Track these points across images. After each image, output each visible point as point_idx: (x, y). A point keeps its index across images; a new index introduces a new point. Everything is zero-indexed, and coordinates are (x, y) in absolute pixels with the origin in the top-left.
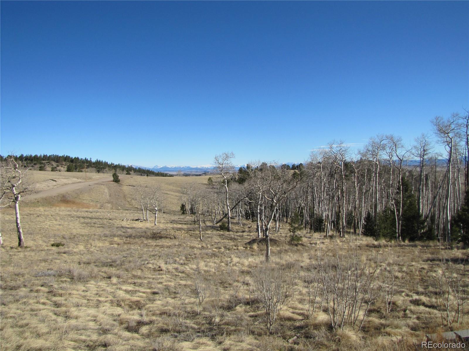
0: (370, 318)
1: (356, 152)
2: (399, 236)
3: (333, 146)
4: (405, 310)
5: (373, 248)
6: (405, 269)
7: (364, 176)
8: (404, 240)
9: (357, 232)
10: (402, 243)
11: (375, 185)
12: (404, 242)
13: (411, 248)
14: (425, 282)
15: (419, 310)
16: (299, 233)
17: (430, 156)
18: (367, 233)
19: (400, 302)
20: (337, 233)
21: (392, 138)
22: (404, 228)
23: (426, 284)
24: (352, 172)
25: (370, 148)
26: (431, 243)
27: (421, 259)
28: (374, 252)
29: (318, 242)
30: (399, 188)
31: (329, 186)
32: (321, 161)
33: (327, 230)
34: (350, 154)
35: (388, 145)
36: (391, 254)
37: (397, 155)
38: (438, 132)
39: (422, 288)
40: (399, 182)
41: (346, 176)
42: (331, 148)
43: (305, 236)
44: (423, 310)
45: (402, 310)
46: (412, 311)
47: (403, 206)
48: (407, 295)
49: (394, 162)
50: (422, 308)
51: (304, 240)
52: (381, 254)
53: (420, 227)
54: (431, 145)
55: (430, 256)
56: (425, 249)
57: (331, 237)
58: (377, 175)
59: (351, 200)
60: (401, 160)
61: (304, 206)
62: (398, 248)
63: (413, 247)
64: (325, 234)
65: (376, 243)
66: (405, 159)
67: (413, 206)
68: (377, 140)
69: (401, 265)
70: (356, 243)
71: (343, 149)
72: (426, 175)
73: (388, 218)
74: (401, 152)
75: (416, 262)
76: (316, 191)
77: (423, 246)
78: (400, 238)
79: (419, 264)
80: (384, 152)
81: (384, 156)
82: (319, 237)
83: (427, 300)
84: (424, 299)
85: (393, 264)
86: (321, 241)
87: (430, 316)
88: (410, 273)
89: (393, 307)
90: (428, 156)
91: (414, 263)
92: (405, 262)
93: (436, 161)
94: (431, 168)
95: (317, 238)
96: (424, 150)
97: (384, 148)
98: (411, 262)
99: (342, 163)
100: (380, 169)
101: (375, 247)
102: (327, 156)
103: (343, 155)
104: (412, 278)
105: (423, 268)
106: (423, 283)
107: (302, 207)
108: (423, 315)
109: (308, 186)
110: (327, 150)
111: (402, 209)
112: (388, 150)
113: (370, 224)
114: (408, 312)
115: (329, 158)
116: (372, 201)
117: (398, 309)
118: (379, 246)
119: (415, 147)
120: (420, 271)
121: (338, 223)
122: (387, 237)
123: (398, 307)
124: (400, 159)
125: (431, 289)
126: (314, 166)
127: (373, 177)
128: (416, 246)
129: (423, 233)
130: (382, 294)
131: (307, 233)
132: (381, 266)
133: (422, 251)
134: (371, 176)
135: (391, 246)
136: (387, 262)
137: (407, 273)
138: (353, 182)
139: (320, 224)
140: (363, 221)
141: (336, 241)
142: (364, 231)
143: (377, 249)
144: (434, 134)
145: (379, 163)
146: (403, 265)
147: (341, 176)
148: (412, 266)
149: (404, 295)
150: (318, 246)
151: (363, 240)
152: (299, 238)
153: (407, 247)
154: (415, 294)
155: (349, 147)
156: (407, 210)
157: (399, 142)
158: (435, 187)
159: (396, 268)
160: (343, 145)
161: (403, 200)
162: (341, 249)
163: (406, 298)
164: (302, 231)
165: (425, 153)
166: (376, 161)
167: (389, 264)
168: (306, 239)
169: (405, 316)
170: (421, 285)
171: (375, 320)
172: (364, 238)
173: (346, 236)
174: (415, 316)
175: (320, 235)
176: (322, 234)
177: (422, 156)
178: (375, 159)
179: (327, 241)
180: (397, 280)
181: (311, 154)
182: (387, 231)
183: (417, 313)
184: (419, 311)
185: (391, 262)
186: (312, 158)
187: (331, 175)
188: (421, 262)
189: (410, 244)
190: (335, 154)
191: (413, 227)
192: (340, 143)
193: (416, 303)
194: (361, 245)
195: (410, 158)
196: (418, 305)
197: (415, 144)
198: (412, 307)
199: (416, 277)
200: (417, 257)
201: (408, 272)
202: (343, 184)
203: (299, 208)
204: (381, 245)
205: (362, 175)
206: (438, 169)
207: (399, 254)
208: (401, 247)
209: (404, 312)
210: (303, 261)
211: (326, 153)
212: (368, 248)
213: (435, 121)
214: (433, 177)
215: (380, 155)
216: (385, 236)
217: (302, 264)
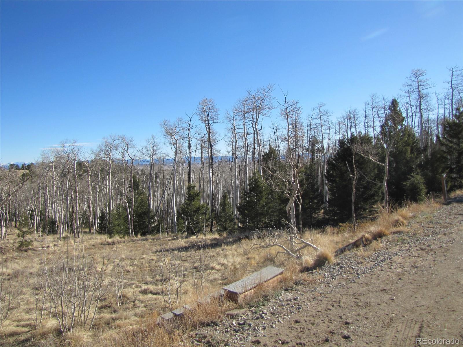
0: (102, 315)
1: (90, 152)
2: (132, 232)
3: (66, 145)
4: (134, 301)
5: (107, 246)
6: (136, 262)
7: (98, 175)
8: (136, 235)
9: (92, 231)
10: (135, 238)
11: (109, 184)
12: (137, 237)
13: (143, 242)
14: (153, 272)
15: (147, 298)
16: (30, 237)
17: (159, 155)
18: (102, 231)
19: (130, 295)
20: (72, 233)
21: (124, 139)
22: (136, 223)
23: (154, 274)
24: (86, 171)
25: (104, 148)
26: (161, 236)
27: (150, 252)
28: (108, 249)
29: (51, 245)
30: (131, 187)
31: (62, 186)
32: (52, 160)
33: (60, 231)
34: (83, 153)
35: (120, 144)
36: (125, 250)
37: (129, 155)
38: (166, 134)
39: (150, 278)
40: (131, 180)
41: (80, 175)
42: (64, 147)
43: (36, 240)
44: (151, 298)
45: (132, 301)
46: (140, 301)
47: (135, 203)
48: (137, 287)
49: (126, 162)
50: (150, 296)
51: (35, 244)
52: (114, 250)
53: (150, 222)
54: (159, 146)
55: (159, 248)
56: (155, 242)
57: (65, 238)
58: (110, 174)
59: (86, 200)
60: (133, 160)
61: (35, 209)
62: (131, 243)
63: (144, 241)
64: (58, 236)
65: (110, 240)
66: (137, 159)
67: (144, 203)
68: (110, 140)
69: (133, 259)
70: (90, 242)
71: (76, 148)
72: (156, 173)
73: (121, 215)
74: (132, 152)
75: (146, 254)
76: (48, 191)
77: (153, 239)
78: (134, 233)
79: (148, 256)
80: (116, 152)
81: (117, 155)
82: (52, 240)
83: (154, 288)
84: (152, 287)
85: (125, 259)
86: (54, 243)
87: (155, 302)
88: (141, 266)
89: (123, 299)
90: (157, 156)
91: (144, 256)
92: (137, 256)
93: (164, 160)
94: (160, 167)
95: (50, 241)
96: (153, 151)
97: (117, 148)
98: (142, 255)
99: (75, 162)
100: (113, 168)
101: (109, 244)
102: (59, 156)
103: (76, 154)
104: (142, 270)
105: (152, 260)
106: (152, 273)
107: (32, 209)
108: (150, 302)
109: (40, 187)
110: (60, 149)
111: (134, 206)
112: (121, 150)
113: (104, 222)
114: (137, 302)
115: (61, 158)
116: (106, 200)
117: (128, 301)
118: (113, 243)
119: (146, 147)
120: (149, 263)
121: (72, 224)
122: (121, 233)
123: (128, 299)
124: (131, 158)
125: (158, 277)
126: (45, 166)
127: (107, 176)
128: (147, 240)
129: (153, 227)
130: (114, 289)
131: (39, 236)
132: (113, 262)
133: (152, 244)
134: (104, 175)
135: (124, 242)
136: (120, 258)
137: (137, 266)
138: (87, 182)
139: (53, 226)
140: (98, 221)
141: (70, 242)
142: (99, 230)
143: (111, 246)
144: (162, 136)
145: (112, 162)
146: (135, 259)
147: (74, 175)
148: (143, 258)
149: (135, 287)
150: (51, 249)
151: (97, 239)
152: (29, 243)
153: (139, 242)
154: (144, 285)
155: (82, 147)
156: (138, 207)
157: (131, 143)
158: (163, 184)
159: (128, 262)
160: (76, 144)
161: (135, 197)
162: (75, 250)
163: (136, 289)
164: (33, 235)
165: (154, 153)
166: (109, 161)
167: (122, 260)
168: (37, 243)
169: (135, 306)
170: (149, 276)
171: (106, 315)
172: (99, 237)
173: (81, 236)
174: (143, 305)
175: (53, 238)
176: (55, 236)
177: (152, 156)
178: (108, 158)
179: (60, 243)
180: (129, 274)
181: (42, 153)
182: (120, 227)
183: (145, 301)
184: (147, 300)
185: (124, 257)
186: (44, 157)
187: (64, 175)
188: (151, 254)
189: (142, 238)
190: (67, 154)
191: (145, 222)
192: (73, 142)
193: (145, 292)
194: (96, 244)
195: (142, 157)
196: (146, 294)
197: (145, 144)
198: (141, 297)
199: (146, 269)
200: (147, 250)
201: (139, 265)
202: (76, 184)
203: (30, 210)
204: (115, 242)
205: (96, 174)
206: (166, 168)
207: (131, 249)
208: (134, 241)
209: (133, 303)
210: (32, 267)
211: (58, 152)
212: (103, 246)
213: (163, 123)
214: (162, 175)
215: (113, 155)
216: (118, 233)
217: (31, 271)
